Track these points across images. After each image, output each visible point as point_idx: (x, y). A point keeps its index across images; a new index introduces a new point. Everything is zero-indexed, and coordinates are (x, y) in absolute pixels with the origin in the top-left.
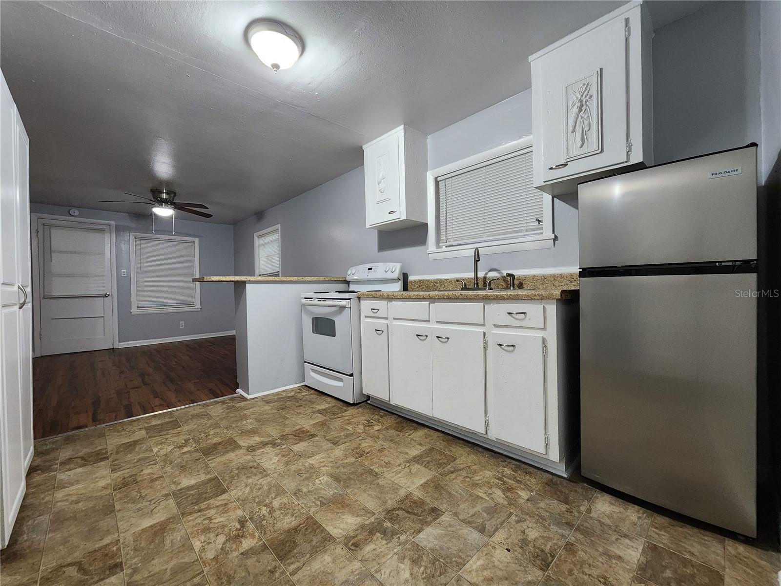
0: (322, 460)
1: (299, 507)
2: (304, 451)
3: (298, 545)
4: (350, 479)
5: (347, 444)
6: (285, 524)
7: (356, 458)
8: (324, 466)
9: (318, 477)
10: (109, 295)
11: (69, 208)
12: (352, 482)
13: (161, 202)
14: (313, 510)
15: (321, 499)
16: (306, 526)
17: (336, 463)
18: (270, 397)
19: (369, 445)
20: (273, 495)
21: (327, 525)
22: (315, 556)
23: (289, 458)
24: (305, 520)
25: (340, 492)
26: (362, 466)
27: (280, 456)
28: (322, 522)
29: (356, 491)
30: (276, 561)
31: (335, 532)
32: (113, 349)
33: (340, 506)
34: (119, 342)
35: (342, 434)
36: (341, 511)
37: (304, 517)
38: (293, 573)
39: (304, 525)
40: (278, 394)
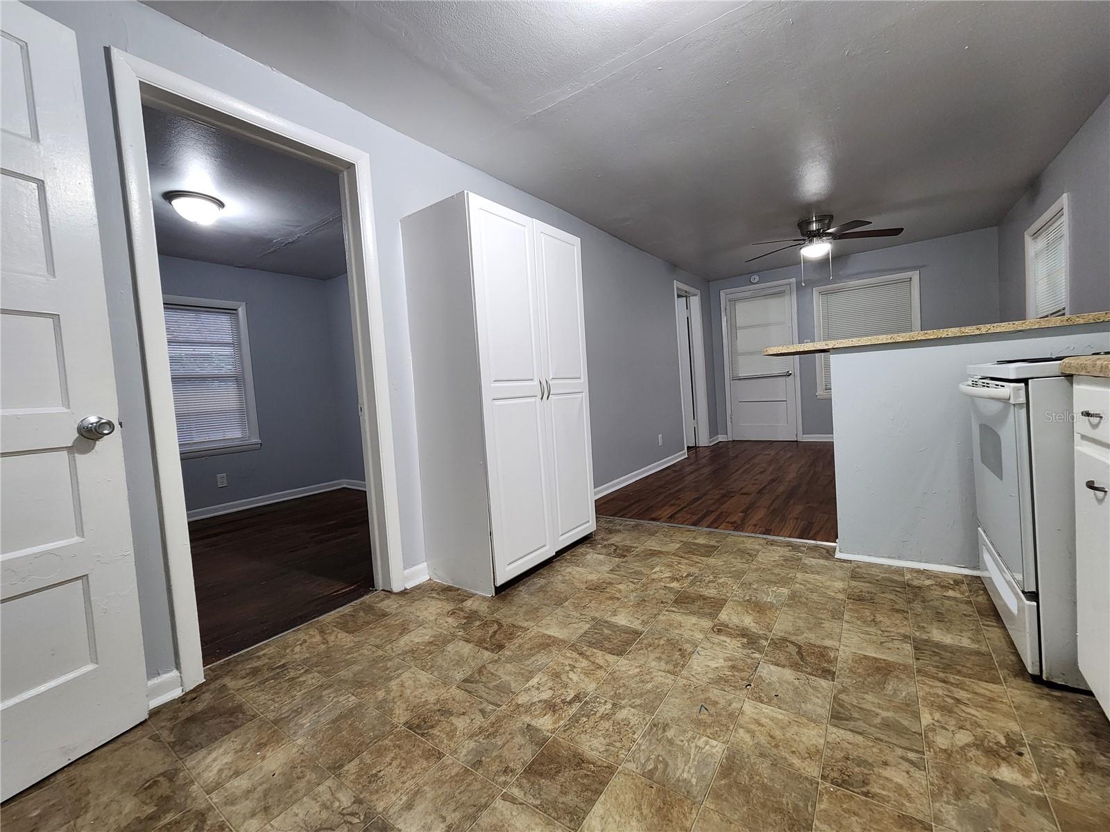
0: (763, 720)
1: (627, 744)
2: (769, 684)
3: (555, 779)
4: (746, 791)
5: (859, 739)
6: (588, 744)
7: (824, 777)
8: (748, 731)
9: (714, 736)
10: (791, 374)
11: (749, 276)
12: (740, 800)
13: (811, 236)
14: (632, 766)
15: (660, 766)
16: (593, 772)
17: (776, 746)
18: (873, 571)
19: (906, 785)
20: (638, 702)
21: (603, 804)
22: (537, 813)
23: (734, 676)
24: (605, 765)
25: (695, 791)
26: (806, 799)
27: (730, 663)
28: (609, 793)
29: (716, 818)
30: (523, 766)
31: (594, 823)
32: (797, 441)
33: (659, 803)
34: (803, 434)
35: (884, 714)
36: (645, 811)
37: (611, 760)
38: (505, 797)
39: (593, 768)
40: (900, 571)
